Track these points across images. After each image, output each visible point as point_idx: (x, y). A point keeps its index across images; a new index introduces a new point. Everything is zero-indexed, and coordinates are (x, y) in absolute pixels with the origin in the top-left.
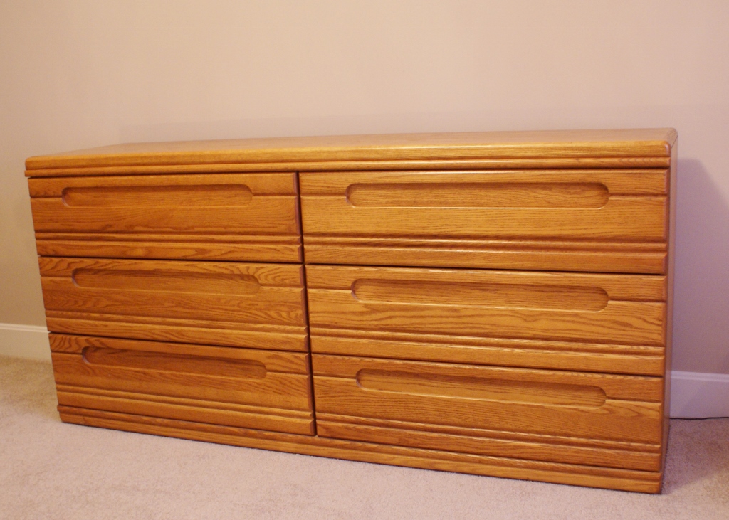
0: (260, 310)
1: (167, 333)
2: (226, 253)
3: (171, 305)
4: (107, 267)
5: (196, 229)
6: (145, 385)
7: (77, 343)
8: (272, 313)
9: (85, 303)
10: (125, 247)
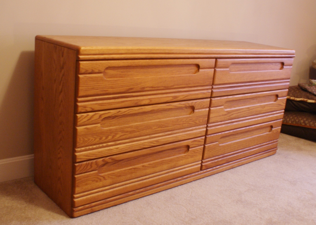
1: (151, 143)
3: (156, 127)
4: (125, 113)
6: (133, 175)
7: (96, 163)
10: (138, 100)
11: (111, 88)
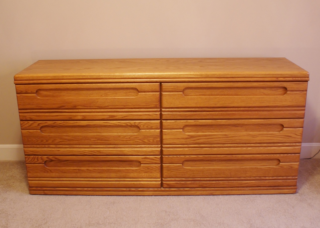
0: (140, 140)
1: (92, 152)
2: (124, 117)
3: (95, 139)
4: (61, 124)
5: (110, 107)
6: (79, 175)
7: (42, 159)
8: (146, 141)
9: (47, 141)
10: (71, 115)
11: (44, 105)
